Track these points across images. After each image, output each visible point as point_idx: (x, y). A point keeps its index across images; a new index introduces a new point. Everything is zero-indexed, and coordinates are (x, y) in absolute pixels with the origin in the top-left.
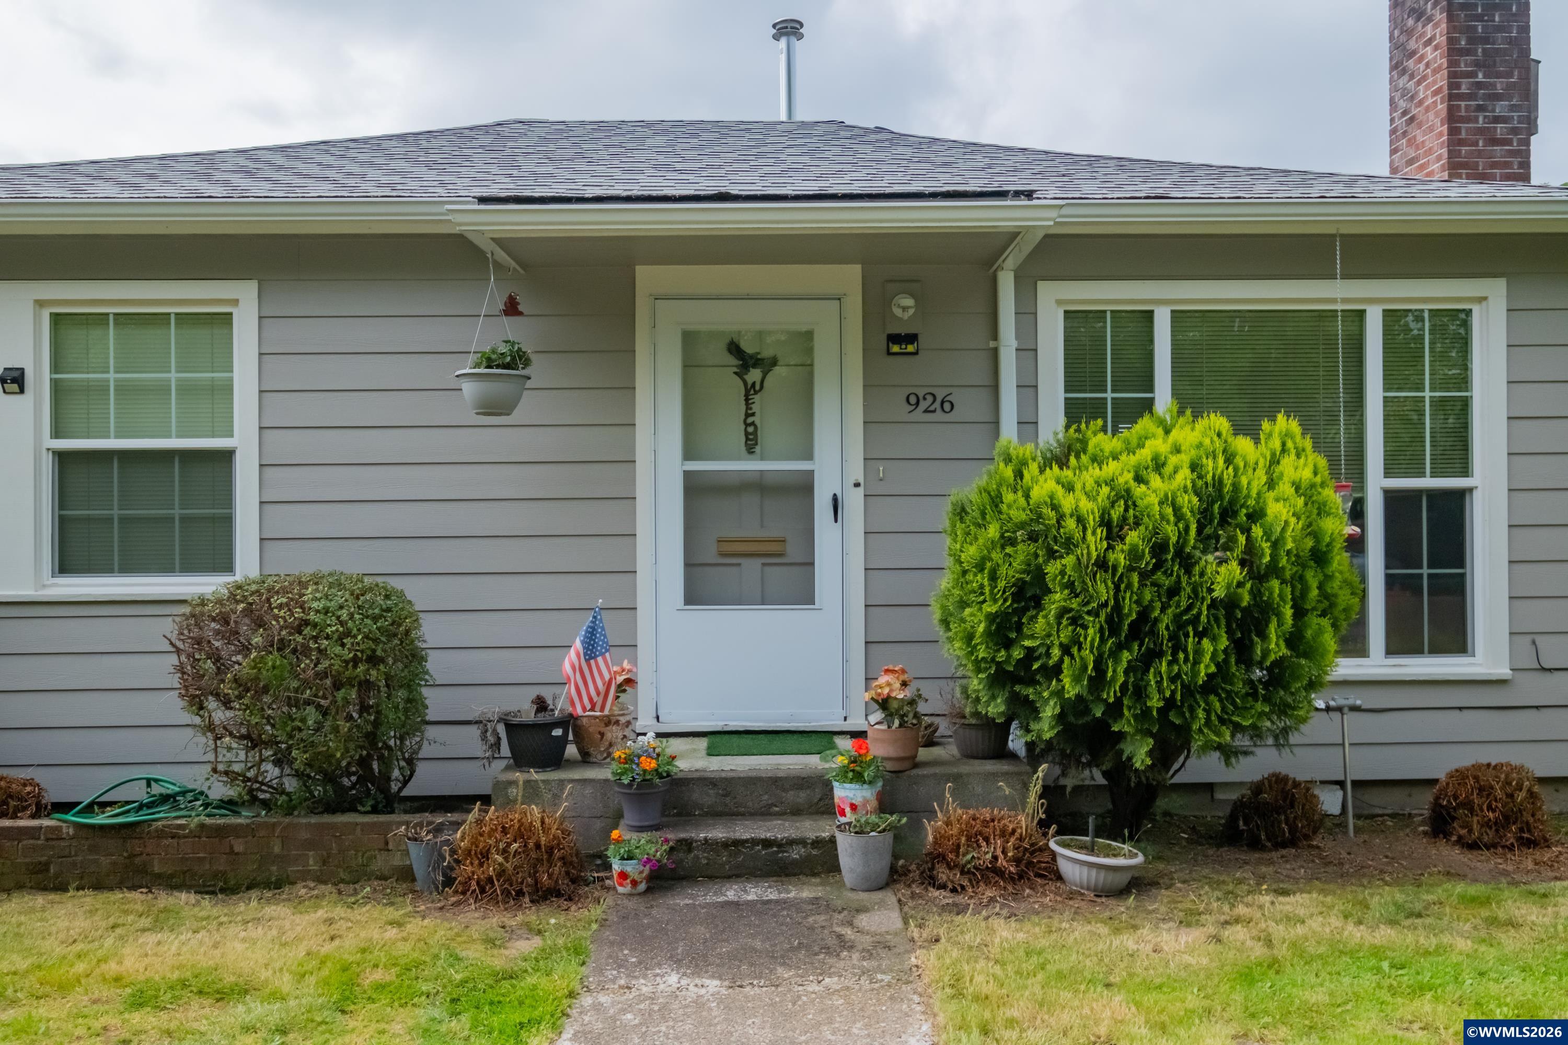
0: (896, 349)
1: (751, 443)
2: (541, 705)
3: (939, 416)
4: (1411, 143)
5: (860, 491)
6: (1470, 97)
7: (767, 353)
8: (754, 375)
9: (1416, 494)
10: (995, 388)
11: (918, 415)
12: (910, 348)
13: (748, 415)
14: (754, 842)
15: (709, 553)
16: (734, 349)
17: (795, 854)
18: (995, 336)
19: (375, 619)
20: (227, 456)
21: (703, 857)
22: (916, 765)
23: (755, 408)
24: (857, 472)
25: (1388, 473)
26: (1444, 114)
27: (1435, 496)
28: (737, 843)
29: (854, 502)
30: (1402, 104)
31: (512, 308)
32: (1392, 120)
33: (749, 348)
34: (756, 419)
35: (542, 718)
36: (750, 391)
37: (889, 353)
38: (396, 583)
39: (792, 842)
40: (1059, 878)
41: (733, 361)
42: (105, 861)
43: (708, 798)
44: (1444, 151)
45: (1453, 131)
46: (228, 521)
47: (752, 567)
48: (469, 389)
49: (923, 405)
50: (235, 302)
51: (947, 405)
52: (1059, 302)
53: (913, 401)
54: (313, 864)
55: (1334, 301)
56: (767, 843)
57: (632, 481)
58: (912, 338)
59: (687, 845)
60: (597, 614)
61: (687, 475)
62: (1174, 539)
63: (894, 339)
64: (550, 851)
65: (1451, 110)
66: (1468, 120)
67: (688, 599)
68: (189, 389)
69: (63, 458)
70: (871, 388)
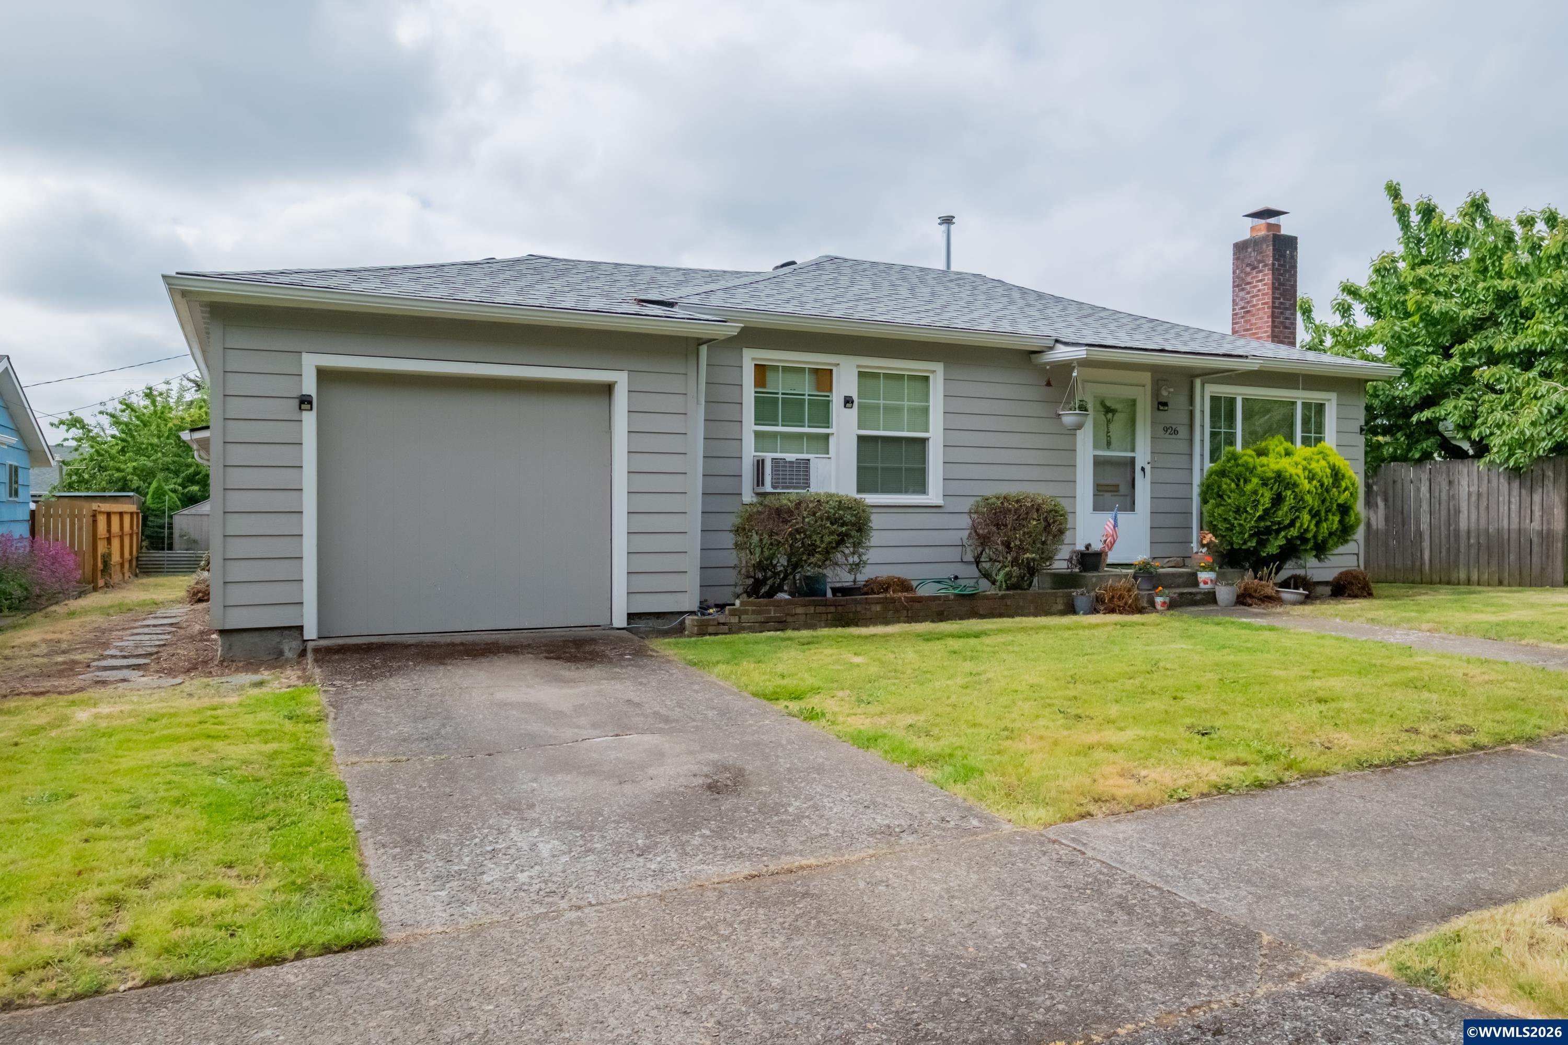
0: (1161, 408)
1: (1109, 444)
2: (1088, 547)
3: (1174, 436)
4: (1246, 322)
5: (1151, 465)
6: (1279, 308)
7: (1115, 407)
8: (1110, 415)
10: (1191, 426)
11: (1167, 436)
12: (1165, 408)
13: (1108, 432)
14: (1187, 593)
16: (1102, 403)
17: (1198, 597)
18: (1192, 405)
20: (923, 442)
23: (1110, 429)
24: (1150, 458)
26: (1270, 314)
29: (1148, 469)
30: (1242, 304)
32: (1234, 310)
33: (1108, 404)
34: (1111, 434)
35: (1090, 551)
36: (1109, 422)
37: (1159, 409)
41: (1101, 409)
44: (1269, 329)
45: (1273, 322)
46: (923, 470)
47: (1108, 495)
49: (1169, 431)
51: (1176, 432)
52: (1210, 392)
53: (1166, 429)
54: (1032, 610)
56: (1191, 594)
57: (1075, 458)
58: (1166, 404)
61: (1094, 457)
63: (1160, 404)
65: (1273, 312)
66: (1278, 317)
67: (1095, 509)
68: (912, 410)
69: (861, 439)
70: (1153, 423)
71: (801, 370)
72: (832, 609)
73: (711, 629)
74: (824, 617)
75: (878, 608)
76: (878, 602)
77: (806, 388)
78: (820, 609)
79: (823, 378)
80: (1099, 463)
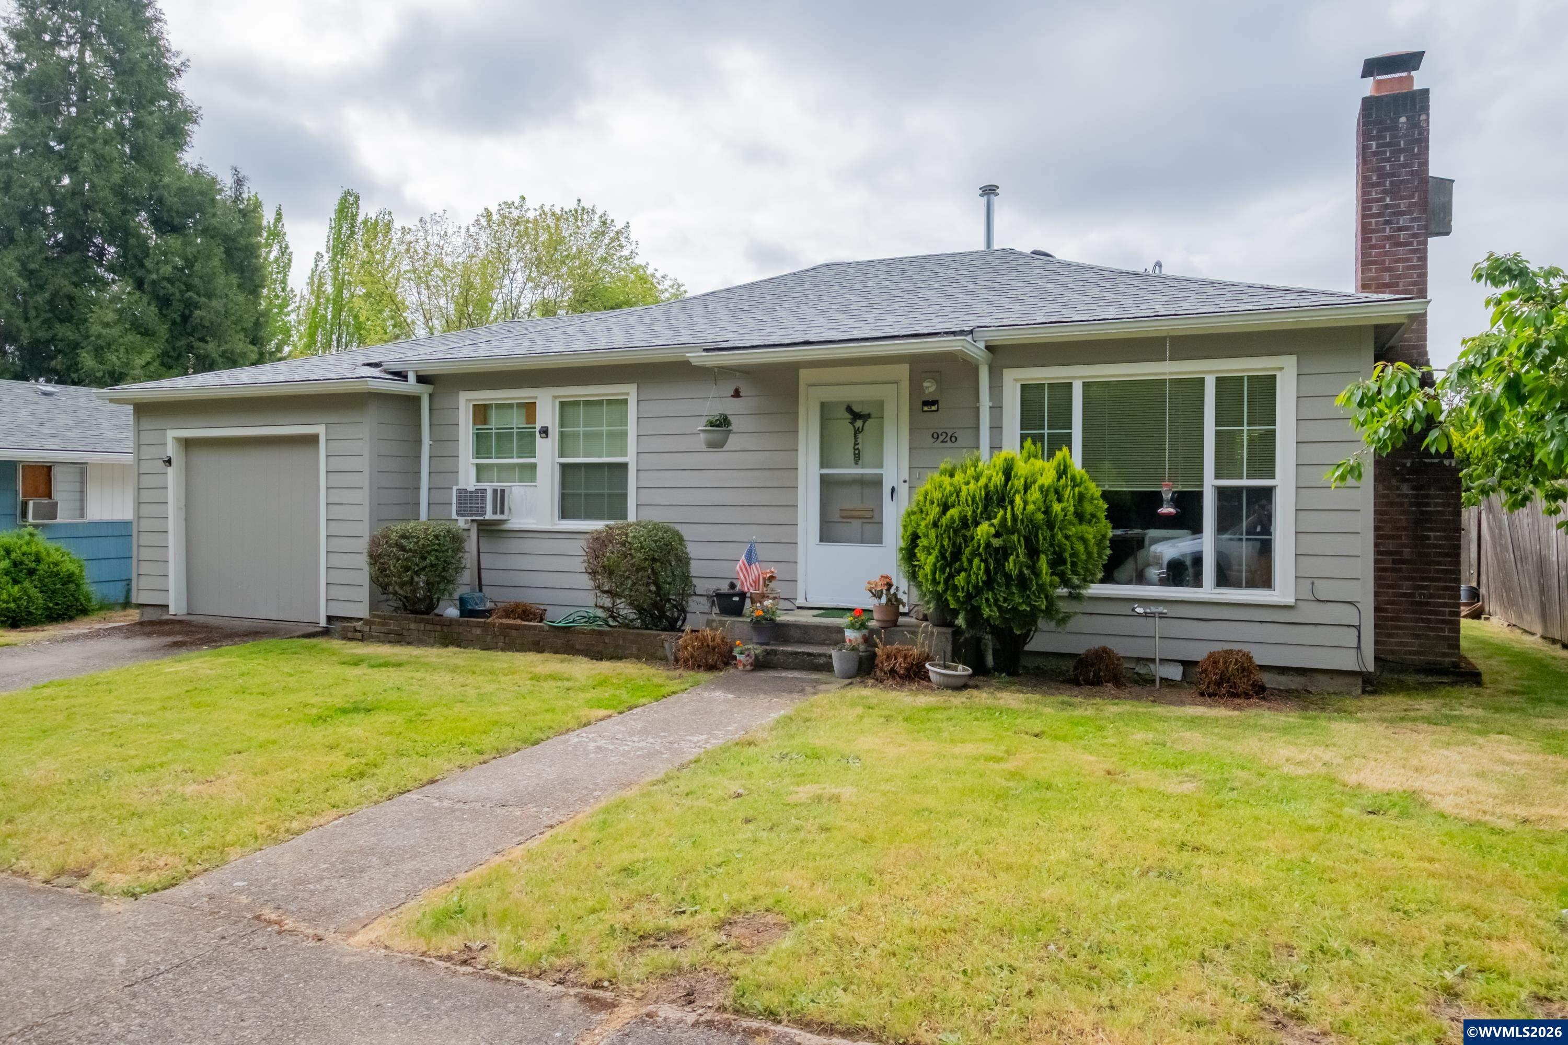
0: (926, 408)
1: (857, 457)
2: (733, 586)
3: (949, 444)
5: (907, 485)
6: (1380, 215)
7: (865, 412)
8: (859, 423)
9: (1238, 490)
10: (977, 428)
11: (938, 444)
12: (934, 408)
13: (856, 444)
14: (804, 653)
15: (836, 517)
16: (849, 409)
18: (978, 400)
19: (655, 542)
20: (624, 466)
21: (782, 658)
22: (895, 625)
23: (860, 441)
24: (905, 475)
25: (1217, 477)
27: (1251, 490)
28: (797, 653)
29: (903, 490)
31: (737, 394)
33: (857, 409)
34: (860, 447)
35: (731, 591)
36: (857, 432)
37: (923, 411)
38: (678, 527)
39: (820, 655)
40: (929, 680)
41: (848, 416)
42: (559, 642)
43: (795, 634)
45: (1365, 240)
46: (625, 496)
47: (857, 523)
48: (702, 436)
49: (941, 438)
50: (628, 394)
51: (953, 438)
52: (1016, 380)
53: (935, 436)
54: (634, 651)
55: (1165, 374)
56: (809, 654)
57: (796, 478)
58: (934, 403)
59: (775, 652)
60: (752, 544)
61: (822, 476)
62: (970, 513)
63: (926, 403)
64: (714, 648)
66: (1377, 231)
67: (822, 539)
68: (611, 435)
69: (564, 467)
70: (914, 429)
71: (511, 406)
72: (439, 628)
73: (350, 635)
74: (433, 634)
75: (478, 631)
76: (478, 625)
77: (516, 420)
78: (429, 627)
79: (530, 409)
80: (826, 483)
